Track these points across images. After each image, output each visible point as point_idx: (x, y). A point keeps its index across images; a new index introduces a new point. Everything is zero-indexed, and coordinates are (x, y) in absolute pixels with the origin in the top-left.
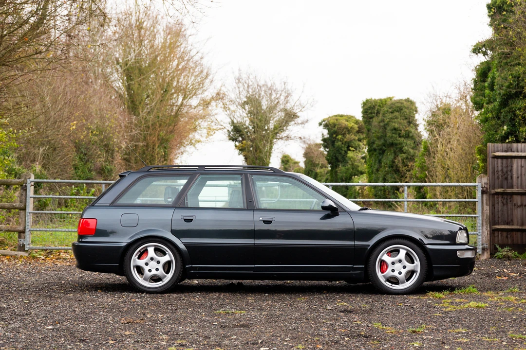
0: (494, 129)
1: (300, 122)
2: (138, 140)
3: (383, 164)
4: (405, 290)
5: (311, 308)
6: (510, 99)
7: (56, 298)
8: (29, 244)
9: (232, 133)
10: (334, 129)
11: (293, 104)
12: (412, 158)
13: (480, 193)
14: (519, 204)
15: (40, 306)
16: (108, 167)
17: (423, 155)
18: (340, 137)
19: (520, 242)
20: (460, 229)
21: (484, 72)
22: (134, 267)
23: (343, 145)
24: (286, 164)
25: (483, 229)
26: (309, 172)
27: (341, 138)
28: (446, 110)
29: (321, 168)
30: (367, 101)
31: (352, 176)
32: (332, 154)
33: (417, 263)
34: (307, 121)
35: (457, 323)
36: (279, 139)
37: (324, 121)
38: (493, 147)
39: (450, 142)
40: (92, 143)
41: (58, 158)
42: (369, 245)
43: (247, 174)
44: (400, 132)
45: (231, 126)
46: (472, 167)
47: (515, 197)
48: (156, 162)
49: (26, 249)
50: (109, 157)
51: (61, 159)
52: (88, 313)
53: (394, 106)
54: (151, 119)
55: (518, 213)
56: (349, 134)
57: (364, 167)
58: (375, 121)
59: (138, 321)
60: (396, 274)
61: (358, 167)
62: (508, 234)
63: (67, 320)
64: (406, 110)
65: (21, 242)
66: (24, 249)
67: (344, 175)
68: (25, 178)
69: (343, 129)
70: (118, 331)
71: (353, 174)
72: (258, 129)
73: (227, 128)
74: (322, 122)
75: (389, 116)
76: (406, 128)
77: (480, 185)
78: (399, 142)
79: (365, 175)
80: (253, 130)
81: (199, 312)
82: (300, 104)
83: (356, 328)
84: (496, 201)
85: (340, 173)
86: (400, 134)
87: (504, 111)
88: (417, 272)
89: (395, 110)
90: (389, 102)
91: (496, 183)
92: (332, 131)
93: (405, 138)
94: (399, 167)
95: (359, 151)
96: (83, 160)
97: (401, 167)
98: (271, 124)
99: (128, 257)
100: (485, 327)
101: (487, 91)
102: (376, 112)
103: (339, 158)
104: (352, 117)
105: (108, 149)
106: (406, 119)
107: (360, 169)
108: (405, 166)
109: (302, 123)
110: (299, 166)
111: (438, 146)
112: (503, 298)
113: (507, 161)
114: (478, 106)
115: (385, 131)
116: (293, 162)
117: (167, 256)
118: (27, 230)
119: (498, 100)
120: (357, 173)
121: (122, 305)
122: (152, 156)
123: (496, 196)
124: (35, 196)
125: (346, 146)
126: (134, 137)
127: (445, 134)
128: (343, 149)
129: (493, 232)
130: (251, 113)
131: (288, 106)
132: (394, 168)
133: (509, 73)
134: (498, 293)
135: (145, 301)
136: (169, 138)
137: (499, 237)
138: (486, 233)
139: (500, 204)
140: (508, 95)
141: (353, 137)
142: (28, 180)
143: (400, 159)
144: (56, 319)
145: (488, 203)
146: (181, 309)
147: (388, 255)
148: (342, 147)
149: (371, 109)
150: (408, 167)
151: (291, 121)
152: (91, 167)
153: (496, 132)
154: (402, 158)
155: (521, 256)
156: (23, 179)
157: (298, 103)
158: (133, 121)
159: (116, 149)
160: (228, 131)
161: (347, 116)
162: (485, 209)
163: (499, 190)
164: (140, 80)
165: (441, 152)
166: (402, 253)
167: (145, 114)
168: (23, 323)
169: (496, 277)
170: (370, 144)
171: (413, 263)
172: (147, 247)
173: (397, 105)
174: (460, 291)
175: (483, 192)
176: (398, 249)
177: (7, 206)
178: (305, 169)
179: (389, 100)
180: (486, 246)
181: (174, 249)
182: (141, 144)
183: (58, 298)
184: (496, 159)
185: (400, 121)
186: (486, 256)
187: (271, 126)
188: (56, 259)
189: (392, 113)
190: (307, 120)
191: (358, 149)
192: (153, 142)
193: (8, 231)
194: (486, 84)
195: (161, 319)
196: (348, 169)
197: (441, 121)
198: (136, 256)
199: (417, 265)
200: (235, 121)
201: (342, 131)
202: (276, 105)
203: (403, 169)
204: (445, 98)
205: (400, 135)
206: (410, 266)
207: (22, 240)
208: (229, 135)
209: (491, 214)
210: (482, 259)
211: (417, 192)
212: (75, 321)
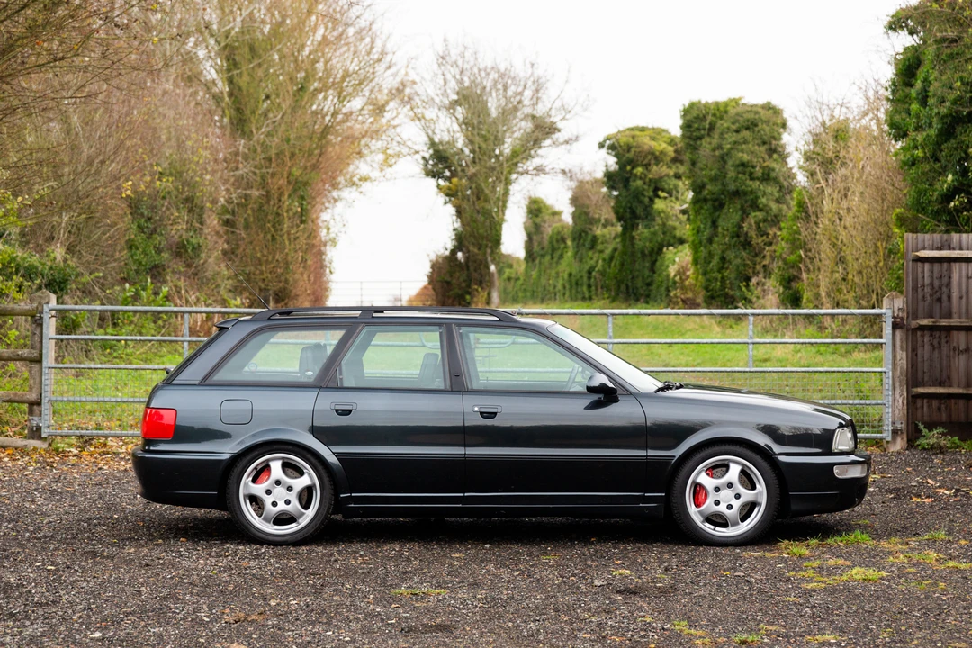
0: (928, 180)
1: (561, 140)
2: (249, 186)
3: (720, 230)
4: (739, 538)
5: (565, 582)
6: (958, 124)
7: (104, 557)
8: (48, 427)
9: (431, 162)
10: (627, 155)
11: (549, 106)
12: (776, 220)
13: (890, 328)
14: (963, 347)
15: (76, 580)
16: (194, 241)
17: (795, 218)
18: (639, 170)
19: (963, 418)
20: (841, 426)
21: (909, 66)
22: (245, 496)
23: (646, 187)
24: (537, 216)
25: (894, 394)
26: (580, 234)
27: (642, 173)
28: (840, 133)
29: (605, 226)
30: (692, 105)
31: (663, 246)
32: (624, 204)
33: (761, 487)
34: (577, 139)
35: (823, 620)
36: (522, 174)
37: (608, 139)
38: (915, 241)
39: (846, 196)
40: (162, 195)
41: (99, 232)
42: (674, 457)
43: (451, 324)
44: (752, 170)
45: (429, 149)
46: (886, 248)
47: (955, 333)
48: (286, 226)
49: (43, 435)
50: (194, 221)
51: (104, 233)
52: (164, 598)
53: (741, 119)
54: (273, 145)
55: (961, 362)
56: (657, 165)
57: (686, 230)
58: (706, 146)
59: (254, 617)
60: (722, 508)
61: (675, 229)
62: (941, 404)
63: (127, 614)
64: (764, 126)
65: (35, 423)
66: (40, 435)
67: (647, 244)
68: (40, 303)
69: (646, 156)
70: (219, 642)
71: (665, 243)
72: (481, 157)
73: (422, 154)
74: (605, 141)
75: (731, 137)
76: (764, 161)
77: (889, 313)
78: (750, 189)
79: (686, 245)
80: (472, 155)
81: (363, 592)
82: (563, 105)
83: (642, 633)
84: (920, 343)
85: (640, 240)
86: (751, 173)
87: (948, 148)
88: (760, 504)
89: (743, 126)
90: (732, 111)
91: (920, 308)
92: (624, 158)
93: (761, 182)
94: (752, 237)
95: (677, 199)
96: (145, 230)
97: (755, 236)
98: (506, 146)
99: (235, 480)
100: (872, 630)
101: (915, 107)
102: (707, 126)
103: (638, 211)
104: (664, 131)
105: (192, 206)
106: (764, 143)
107: (678, 233)
108: (762, 236)
109: (567, 142)
110: (561, 220)
111: (824, 202)
112: (915, 556)
113: (941, 266)
114: (899, 132)
115: (724, 167)
116: (550, 211)
117: (306, 476)
118: (45, 401)
119: (935, 126)
120: (672, 241)
121: (225, 576)
122: (278, 214)
123: (919, 333)
124: (58, 336)
125: (651, 189)
126: (243, 179)
127: (839, 179)
128: (646, 193)
129: (913, 400)
130: (466, 124)
131: (540, 110)
132: (742, 239)
133: (957, 75)
134: (908, 544)
135: (266, 565)
136: (310, 178)
137: (925, 409)
138: (900, 401)
139: (927, 347)
140: (954, 117)
141: (664, 170)
142: (45, 306)
143: (753, 222)
144: (106, 612)
145: (905, 346)
146: (332, 584)
147: (708, 474)
148: (644, 190)
149: (699, 122)
150: (767, 237)
151: (545, 139)
152: (160, 244)
153: (930, 185)
154: (756, 219)
155: (965, 445)
156: (35, 305)
157: (558, 104)
158: (241, 148)
159: (208, 205)
160: (424, 158)
161: (654, 129)
162: (899, 358)
163: (926, 322)
164: (253, 68)
165: (830, 215)
166: (734, 471)
167: (262, 136)
168: (48, 624)
169: (911, 498)
170: (698, 188)
171: (753, 488)
172: (268, 460)
173: (747, 116)
174: (839, 539)
175: (895, 326)
176: (726, 462)
177: (6, 355)
178: (574, 227)
179: (734, 104)
180: (899, 426)
181: (318, 465)
182: (257, 193)
183: (107, 557)
184: (920, 264)
185: (753, 149)
186: (899, 445)
187: (507, 148)
188: (101, 455)
189: (737, 131)
190: (577, 137)
191: (674, 192)
192: (279, 189)
193: (10, 401)
194: (913, 92)
195: (296, 610)
196: (655, 234)
197: (830, 154)
198: (249, 476)
199: (761, 493)
200: (437, 140)
201: (644, 159)
202: (516, 109)
203: (758, 241)
204: (839, 107)
205: (753, 176)
206: (748, 495)
207: (36, 418)
208: (426, 166)
209: (910, 366)
210: (891, 450)
211: (784, 287)
212: (141, 618)
